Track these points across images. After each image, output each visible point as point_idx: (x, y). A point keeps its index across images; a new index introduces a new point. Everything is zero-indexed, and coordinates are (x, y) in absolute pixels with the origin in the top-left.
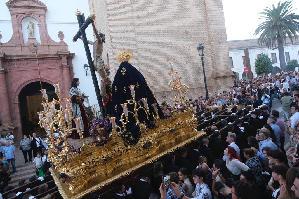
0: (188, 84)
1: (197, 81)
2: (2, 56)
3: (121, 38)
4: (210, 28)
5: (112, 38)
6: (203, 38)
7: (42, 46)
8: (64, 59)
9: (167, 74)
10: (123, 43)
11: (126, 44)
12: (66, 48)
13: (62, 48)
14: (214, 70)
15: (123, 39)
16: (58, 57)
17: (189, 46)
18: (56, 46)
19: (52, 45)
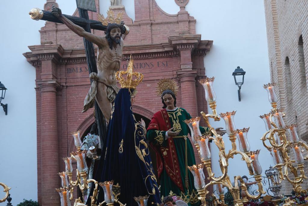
2: (56, 51)
7: (137, 26)
8: (186, 55)
12: (192, 27)
13: (183, 27)
16: (171, 51)
18: (168, 23)
19: (159, 21)
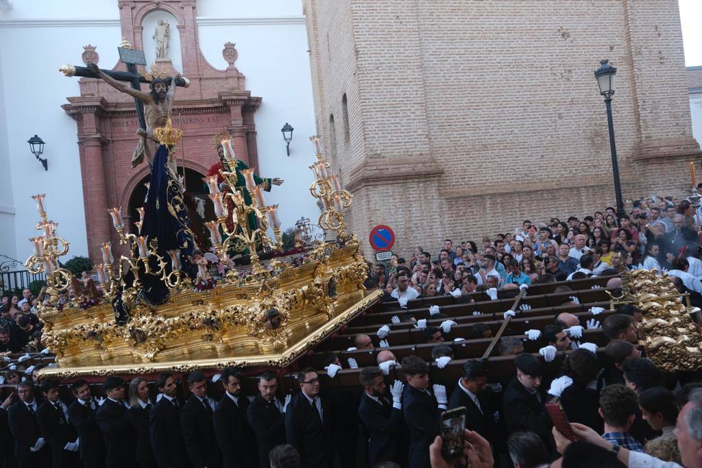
0: (562, 175)
1: (589, 167)
2: (98, 104)
3: (382, 48)
4: (632, 19)
5: (359, 49)
6: (612, 48)
8: (236, 111)
9: (502, 145)
10: (386, 62)
11: (394, 65)
12: (241, 84)
13: (232, 83)
14: (641, 138)
15: (386, 51)
16: (221, 107)
17: (570, 71)
18: (217, 78)
19: (208, 76)
